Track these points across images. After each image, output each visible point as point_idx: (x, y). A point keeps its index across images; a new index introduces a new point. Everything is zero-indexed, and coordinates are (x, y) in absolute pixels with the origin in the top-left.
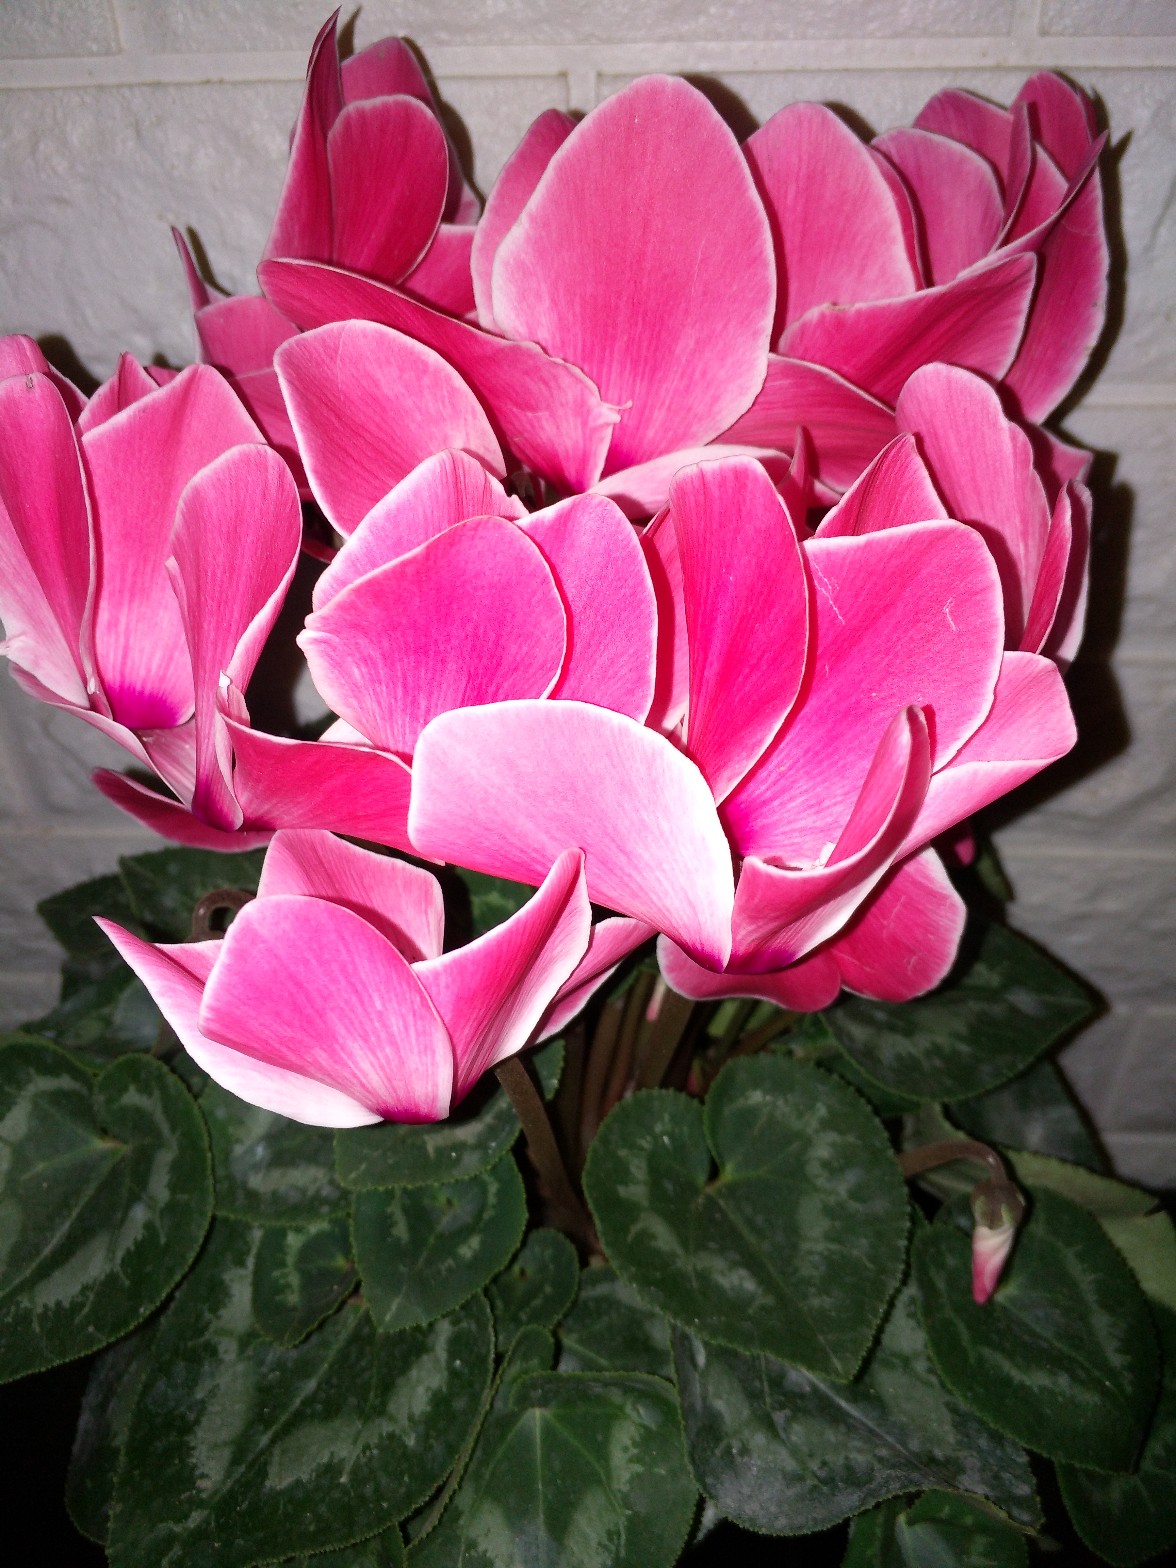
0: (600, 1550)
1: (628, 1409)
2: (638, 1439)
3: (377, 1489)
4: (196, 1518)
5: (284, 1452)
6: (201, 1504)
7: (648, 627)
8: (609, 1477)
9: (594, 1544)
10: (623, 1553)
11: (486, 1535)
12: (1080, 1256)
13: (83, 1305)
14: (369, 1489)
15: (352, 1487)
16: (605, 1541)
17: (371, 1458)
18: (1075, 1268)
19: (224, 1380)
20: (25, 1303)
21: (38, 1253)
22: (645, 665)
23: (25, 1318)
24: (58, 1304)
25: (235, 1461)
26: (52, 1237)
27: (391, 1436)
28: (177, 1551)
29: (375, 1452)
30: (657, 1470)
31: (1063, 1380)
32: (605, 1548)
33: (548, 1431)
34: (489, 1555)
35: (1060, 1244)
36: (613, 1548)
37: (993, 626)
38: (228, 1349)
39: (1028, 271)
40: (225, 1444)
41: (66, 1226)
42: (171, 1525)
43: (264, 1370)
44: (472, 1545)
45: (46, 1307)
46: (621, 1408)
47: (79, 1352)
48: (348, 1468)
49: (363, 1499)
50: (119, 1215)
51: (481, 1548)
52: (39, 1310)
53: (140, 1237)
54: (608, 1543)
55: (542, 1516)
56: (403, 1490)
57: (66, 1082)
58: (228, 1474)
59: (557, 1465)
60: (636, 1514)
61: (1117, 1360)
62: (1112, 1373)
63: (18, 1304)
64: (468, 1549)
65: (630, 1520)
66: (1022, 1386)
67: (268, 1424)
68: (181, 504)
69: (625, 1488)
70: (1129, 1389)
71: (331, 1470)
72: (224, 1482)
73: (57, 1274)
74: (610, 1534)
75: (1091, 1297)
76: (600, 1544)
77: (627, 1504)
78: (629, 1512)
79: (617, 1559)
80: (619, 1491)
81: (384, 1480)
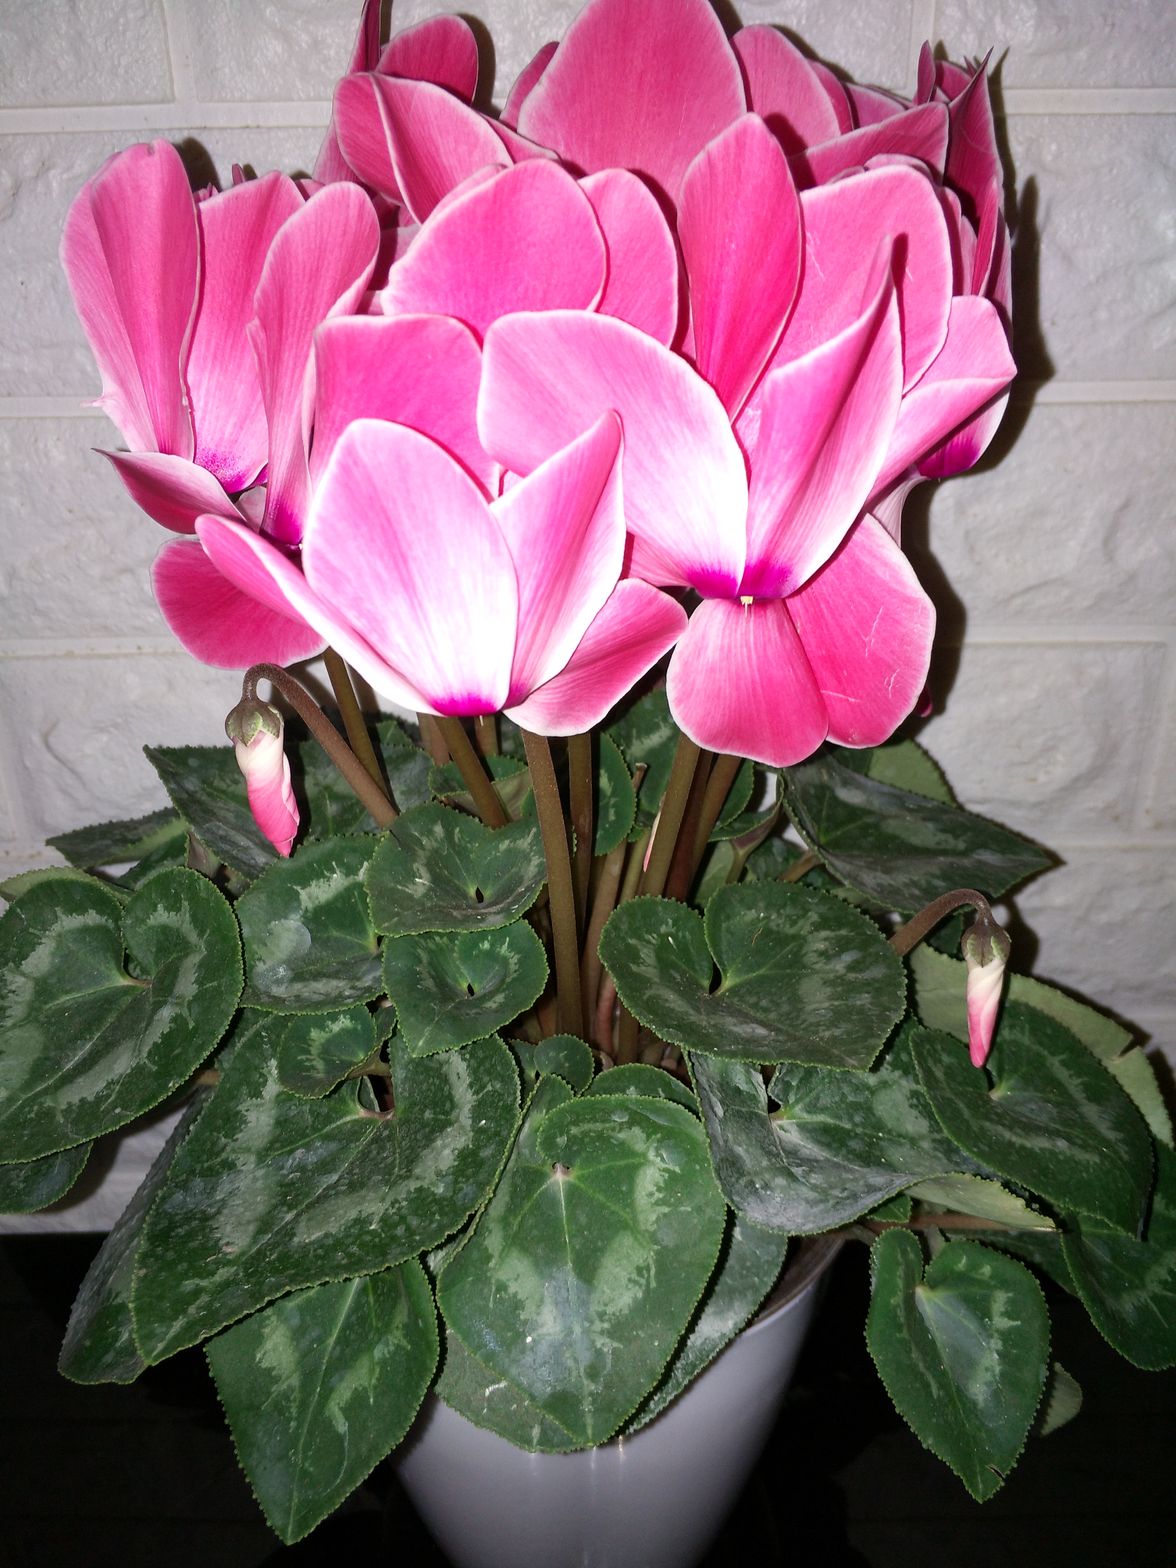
0: (630, 1286)
1: (651, 1155)
2: (662, 1185)
3: (408, 1229)
4: (223, 1273)
5: (309, 1219)
6: (228, 1263)
7: (670, 274)
8: (635, 1219)
9: (624, 1281)
10: (653, 1284)
11: (516, 1280)
12: (1063, 1063)
13: (108, 1096)
14: (400, 1231)
15: (383, 1230)
16: (634, 1276)
17: (399, 1209)
18: (1062, 1074)
19: (243, 1183)
20: (49, 1103)
21: (60, 1068)
22: (669, 304)
23: (49, 1114)
24: (83, 1101)
25: (261, 1231)
26: (75, 1056)
27: (420, 1190)
28: (204, 1299)
29: (404, 1203)
30: (682, 1209)
31: (1062, 1144)
32: (636, 1283)
33: (572, 1192)
34: (519, 1297)
35: (1046, 1053)
36: (643, 1281)
37: (943, 269)
38: (247, 1163)
39: (941, 126)
40: (249, 1222)
41: (88, 1046)
42: (197, 1281)
43: (285, 1172)
44: (502, 1287)
45: (70, 1105)
46: (644, 1155)
47: (106, 1129)
48: (376, 1218)
49: (394, 1238)
50: (143, 1025)
51: (512, 1289)
52: (64, 1107)
53: (166, 1030)
54: (637, 1278)
55: (570, 1265)
56: (434, 1225)
57: (92, 918)
58: (255, 1240)
59: (583, 1219)
60: (664, 1248)
61: (1111, 1135)
62: (1107, 1143)
63: (41, 1104)
64: (498, 1290)
65: (657, 1253)
66: (1023, 1147)
67: (291, 1208)
68: (270, 256)
69: (652, 1228)
70: (1126, 1157)
71: (361, 1222)
72: (250, 1247)
73: (80, 1080)
74: (639, 1270)
75: (1079, 1095)
76: (630, 1280)
77: (654, 1238)
78: (656, 1247)
79: (647, 1291)
80: (647, 1231)
81: (414, 1222)
